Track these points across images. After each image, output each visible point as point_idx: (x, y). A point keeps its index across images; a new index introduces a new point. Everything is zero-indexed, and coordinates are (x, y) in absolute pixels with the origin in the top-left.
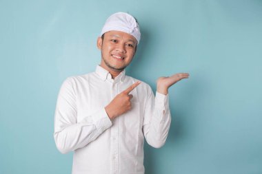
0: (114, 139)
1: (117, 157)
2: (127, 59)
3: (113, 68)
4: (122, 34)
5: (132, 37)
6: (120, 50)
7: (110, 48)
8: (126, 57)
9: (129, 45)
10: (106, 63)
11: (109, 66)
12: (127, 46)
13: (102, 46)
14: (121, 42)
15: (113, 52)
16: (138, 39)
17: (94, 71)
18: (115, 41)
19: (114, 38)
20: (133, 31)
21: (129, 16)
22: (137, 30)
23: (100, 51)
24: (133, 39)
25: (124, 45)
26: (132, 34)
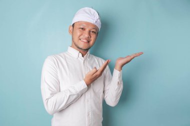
0: (88, 101)
1: (90, 114)
2: (91, 42)
3: (81, 49)
4: (88, 24)
5: (95, 26)
6: (87, 35)
7: (79, 34)
8: (91, 40)
9: (93, 32)
10: (76, 45)
11: (78, 48)
12: (91, 33)
13: (72, 32)
14: (87, 30)
15: (81, 37)
16: (99, 27)
17: (67, 51)
18: (82, 29)
19: (82, 27)
20: (96, 22)
21: (93, 11)
22: (99, 20)
23: (71, 36)
24: (95, 27)
25: (90, 32)
26: (96, 24)
